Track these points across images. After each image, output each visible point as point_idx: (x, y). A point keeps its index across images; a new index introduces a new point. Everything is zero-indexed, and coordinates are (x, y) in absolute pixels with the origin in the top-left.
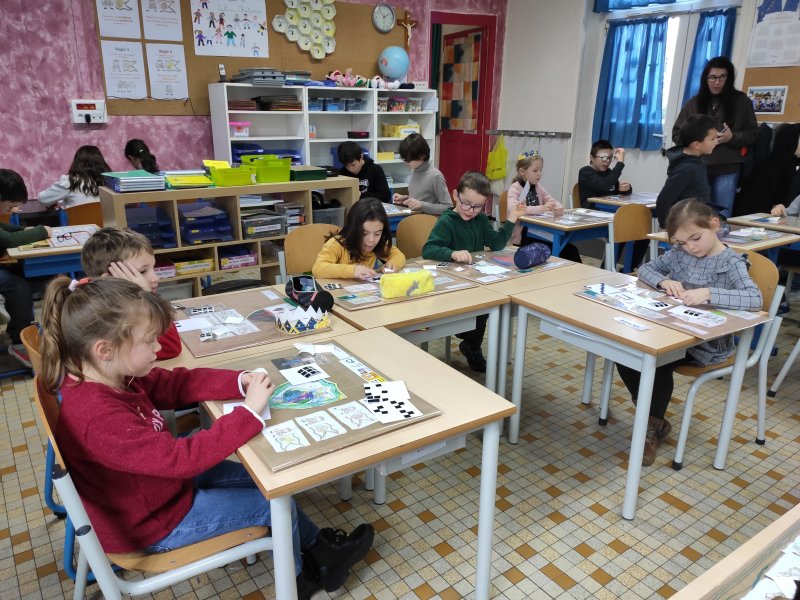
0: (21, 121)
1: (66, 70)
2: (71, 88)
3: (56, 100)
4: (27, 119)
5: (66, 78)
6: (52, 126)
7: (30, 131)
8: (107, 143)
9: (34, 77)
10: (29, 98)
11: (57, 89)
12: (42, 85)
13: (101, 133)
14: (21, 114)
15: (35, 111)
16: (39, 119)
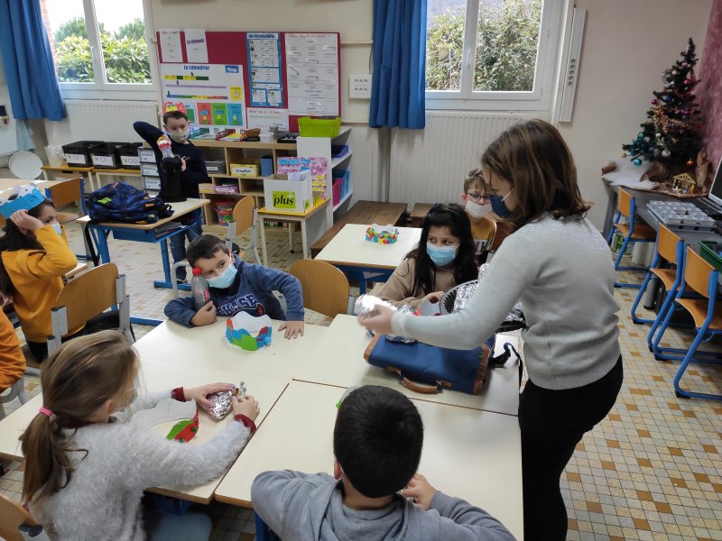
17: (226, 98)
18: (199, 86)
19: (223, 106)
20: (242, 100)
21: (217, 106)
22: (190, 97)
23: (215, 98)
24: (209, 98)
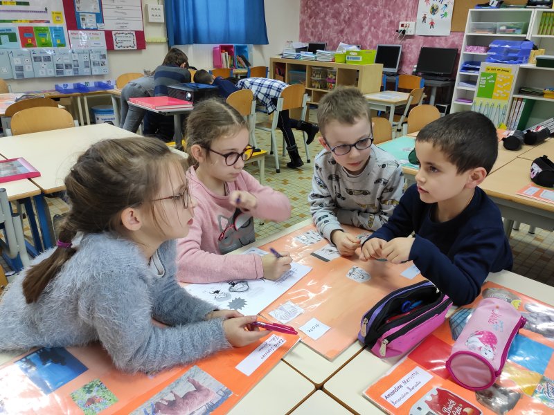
0: (380, 33)
1: (404, 5)
2: (404, 16)
3: (396, 22)
4: (382, 32)
5: (403, 10)
6: (390, 36)
7: (382, 38)
8: (413, 46)
9: (389, 10)
10: (385, 21)
11: (397, 16)
12: (392, 14)
13: (411, 40)
14: (381, 29)
15: (386, 28)
16: (387, 31)
17: (48, 22)
18: (20, 11)
19: (45, 29)
20: (63, 24)
21: (39, 29)
22: (10, 21)
23: (37, 21)
24: (31, 22)
